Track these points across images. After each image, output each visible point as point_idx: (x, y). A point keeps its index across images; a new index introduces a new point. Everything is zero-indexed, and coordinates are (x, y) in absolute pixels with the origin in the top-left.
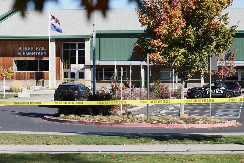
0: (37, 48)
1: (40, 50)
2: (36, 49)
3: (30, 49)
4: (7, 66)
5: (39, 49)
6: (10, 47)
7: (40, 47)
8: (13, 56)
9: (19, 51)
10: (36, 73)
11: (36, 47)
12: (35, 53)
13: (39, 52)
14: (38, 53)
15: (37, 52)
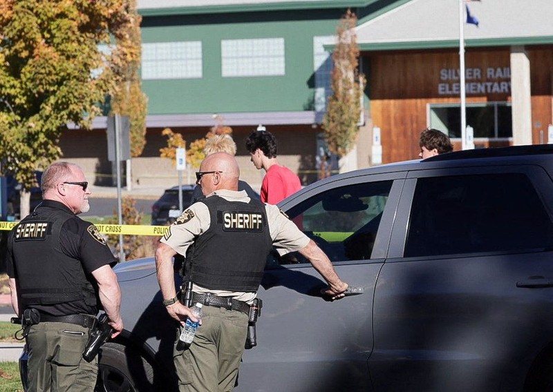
0: (490, 72)
1: (499, 77)
2: (486, 74)
3: (472, 75)
4: (412, 124)
5: (495, 73)
6: (418, 70)
7: (499, 70)
8: (429, 94)
9: (441, 82)
10: (490, 143)
11: (489, 69)
12: (486, 87)
13: (496, 84)
14: (492, 87)
15: (489, 84)
